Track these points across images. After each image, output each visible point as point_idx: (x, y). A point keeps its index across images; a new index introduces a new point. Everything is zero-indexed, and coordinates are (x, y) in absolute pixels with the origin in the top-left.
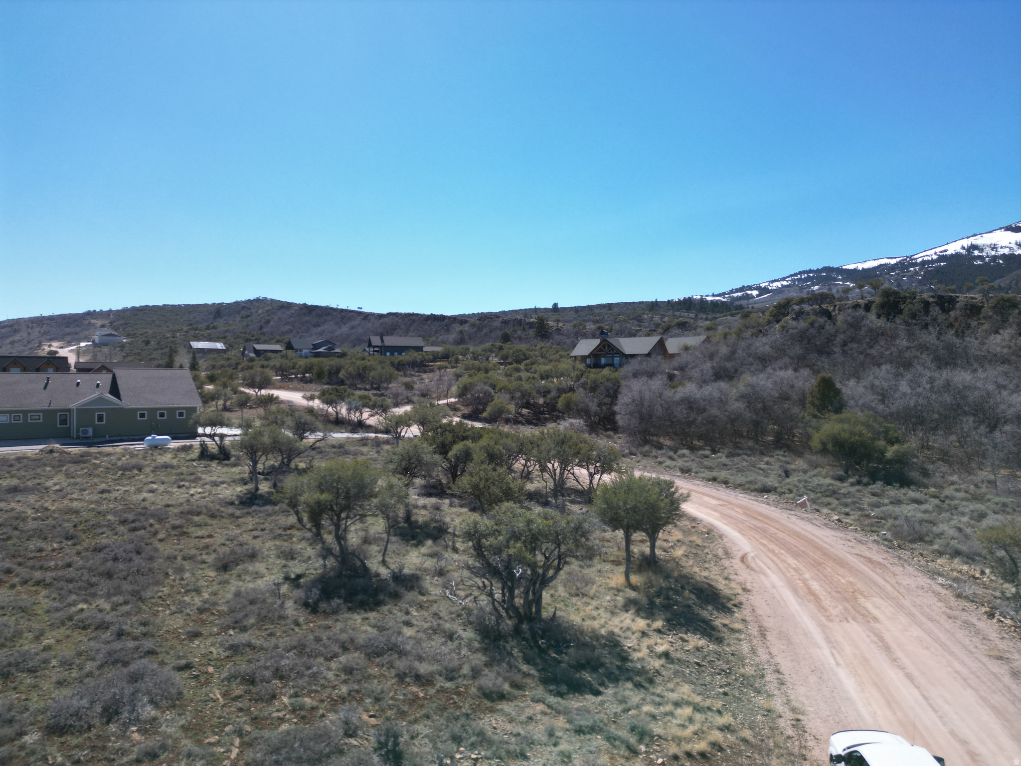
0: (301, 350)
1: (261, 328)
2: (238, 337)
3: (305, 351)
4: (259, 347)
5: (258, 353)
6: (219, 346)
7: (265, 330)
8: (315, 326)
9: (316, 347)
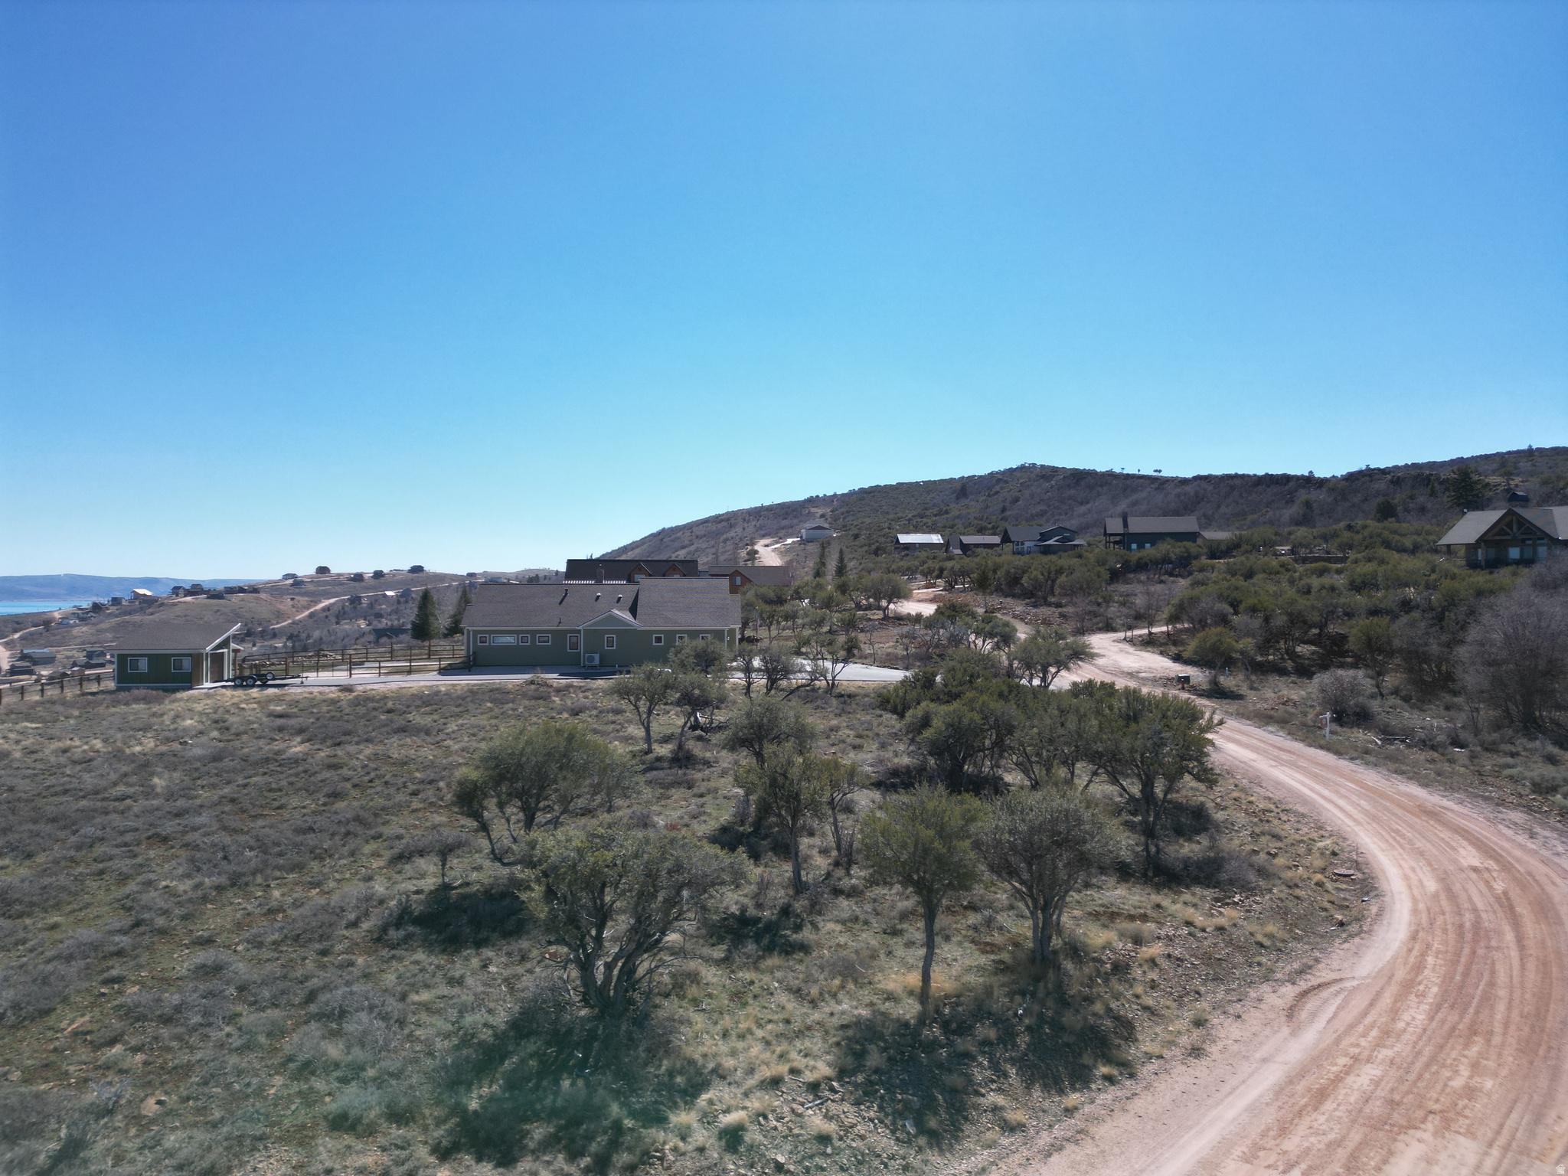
0: (1023, 544)
1: (1004, 510)
2: (970, 525)
3: (1027, 544)
4: (967, 540)
5: (965, 548)
6: (936, 539)
7: (1008, 513)
8: (1082, 504)
9: (1044, 537)
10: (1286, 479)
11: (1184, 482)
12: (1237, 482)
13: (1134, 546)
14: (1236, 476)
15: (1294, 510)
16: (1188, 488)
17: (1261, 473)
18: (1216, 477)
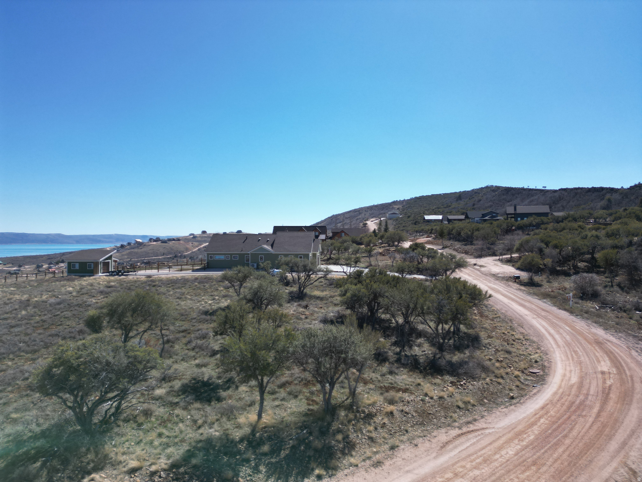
0: (474, 219)
1: (474, 205)
2: (458, 211)
3: (476, 219)
4: (450, 217)
5: (449, 221)
6: (440, 217)
7: (475, 206)
8: (509, 202)
9: (484, 216)
10: (602, 189)
11: (555, 191)
12: (579, 191)
13: (519, 219)
14: (579, 188)
15: (603, 203)
16: (556, 194)
17: (590, 187)
18: (570, 189)
